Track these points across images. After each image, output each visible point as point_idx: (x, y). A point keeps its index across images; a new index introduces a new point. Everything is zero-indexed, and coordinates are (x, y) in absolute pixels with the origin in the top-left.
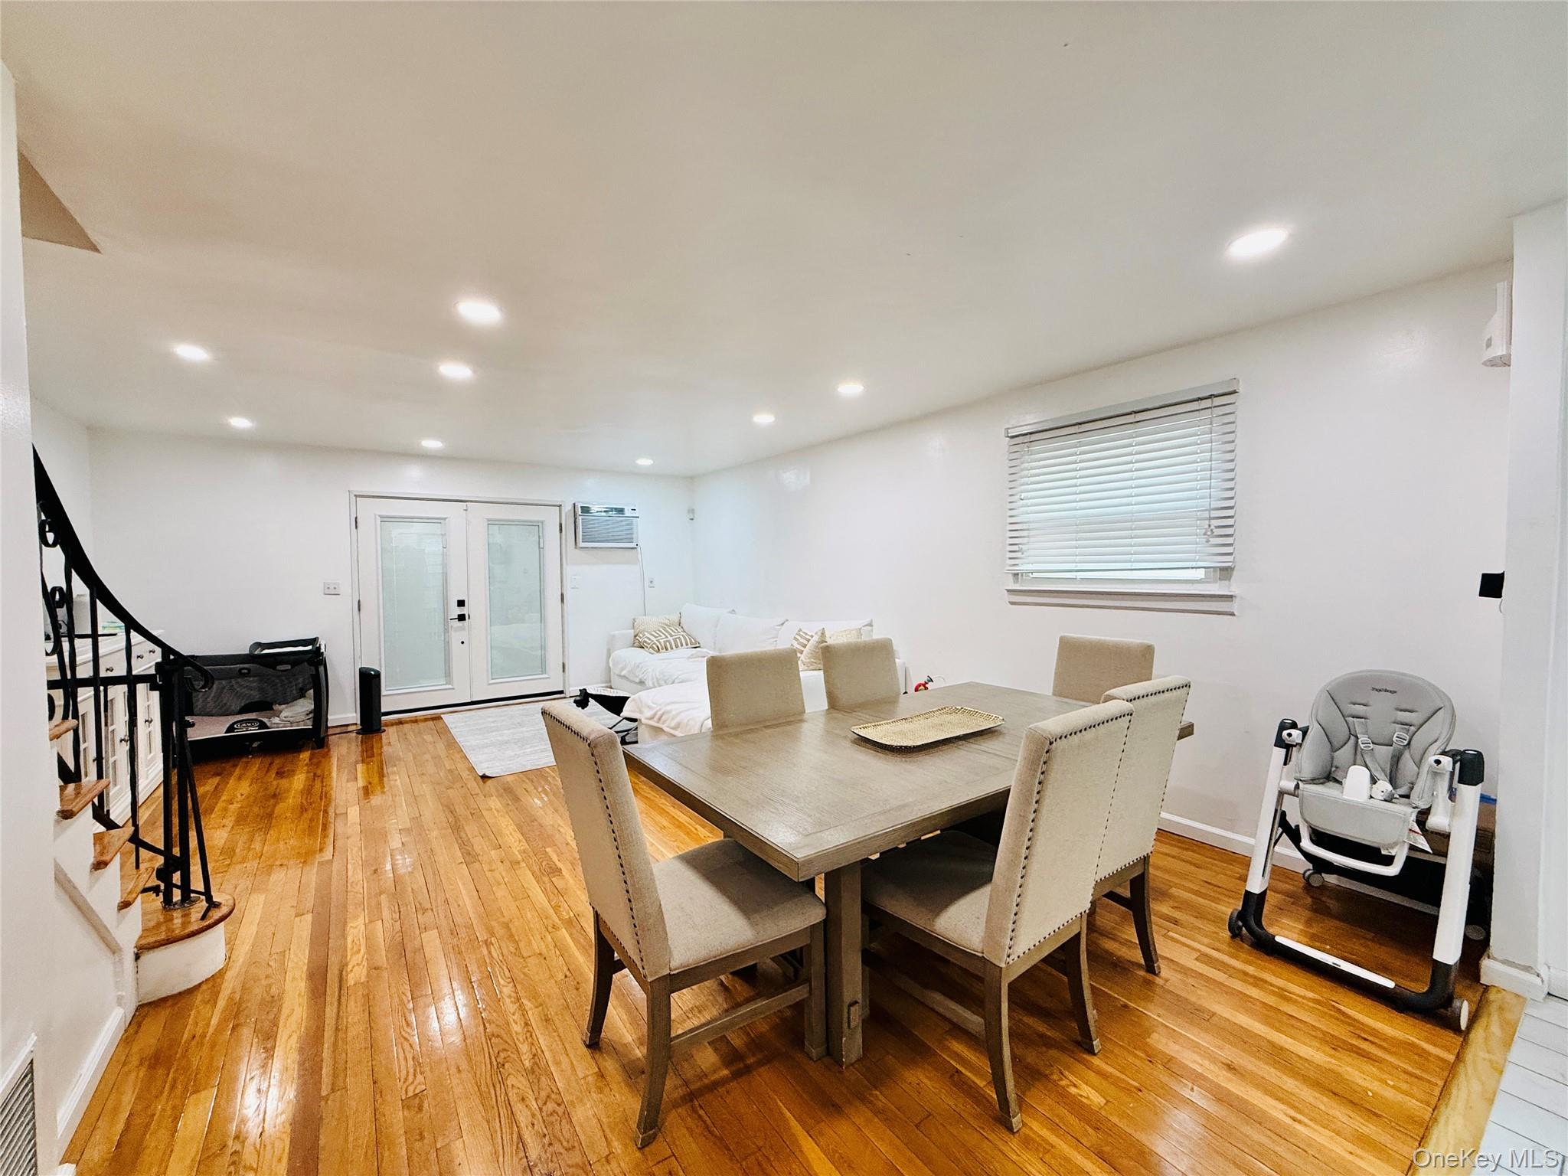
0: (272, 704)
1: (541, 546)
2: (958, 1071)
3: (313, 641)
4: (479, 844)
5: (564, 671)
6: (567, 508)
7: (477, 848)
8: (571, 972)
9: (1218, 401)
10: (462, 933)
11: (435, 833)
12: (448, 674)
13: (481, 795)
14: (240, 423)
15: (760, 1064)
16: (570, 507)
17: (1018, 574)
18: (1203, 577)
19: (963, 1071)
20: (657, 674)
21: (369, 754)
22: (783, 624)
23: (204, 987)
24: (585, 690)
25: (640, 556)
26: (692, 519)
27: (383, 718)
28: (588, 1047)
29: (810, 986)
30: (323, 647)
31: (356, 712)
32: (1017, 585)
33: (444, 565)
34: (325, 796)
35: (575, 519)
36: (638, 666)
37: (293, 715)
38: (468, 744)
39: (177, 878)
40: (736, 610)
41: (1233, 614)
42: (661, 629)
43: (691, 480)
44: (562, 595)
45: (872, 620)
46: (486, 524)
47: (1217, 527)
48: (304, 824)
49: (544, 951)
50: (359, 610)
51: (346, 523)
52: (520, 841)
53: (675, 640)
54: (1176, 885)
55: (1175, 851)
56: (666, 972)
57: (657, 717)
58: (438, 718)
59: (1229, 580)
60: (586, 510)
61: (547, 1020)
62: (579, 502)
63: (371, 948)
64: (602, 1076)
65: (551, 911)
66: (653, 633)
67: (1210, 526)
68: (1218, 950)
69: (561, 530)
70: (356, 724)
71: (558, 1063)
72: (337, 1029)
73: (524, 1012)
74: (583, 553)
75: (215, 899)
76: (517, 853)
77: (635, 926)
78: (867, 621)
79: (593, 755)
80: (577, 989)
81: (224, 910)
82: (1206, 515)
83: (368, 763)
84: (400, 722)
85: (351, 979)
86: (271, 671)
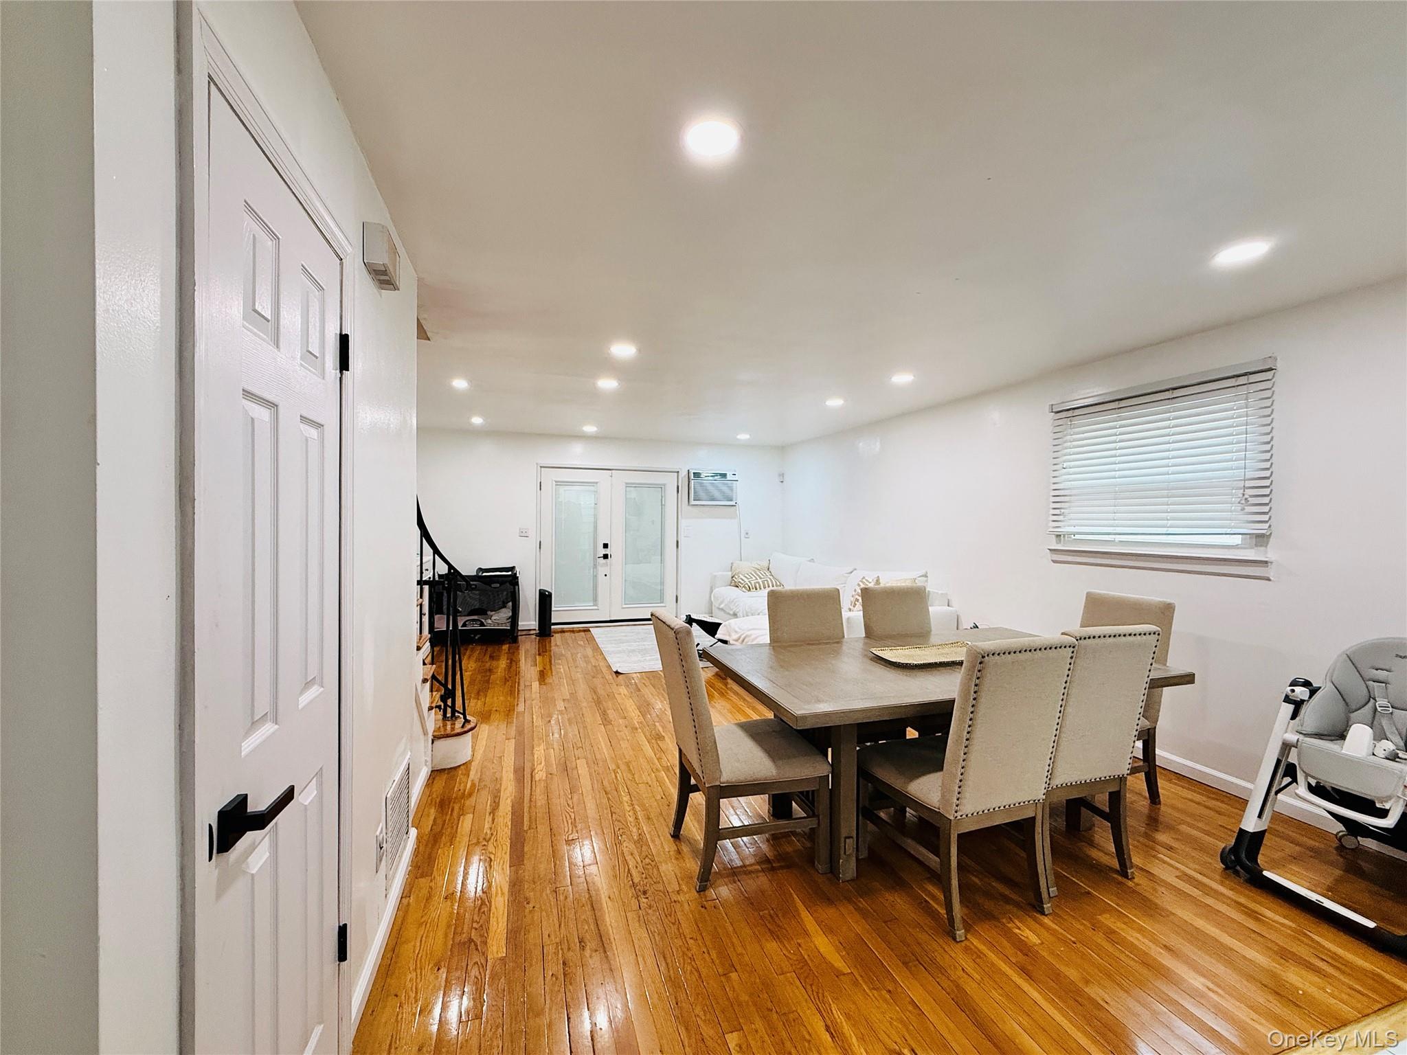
0: (487, 611)
1: (663, 503)
2: (926, 901)
3: (512, 569)
4: (612, 714)
5: (677, 602)
6: (683, 473)
7: (611, 717)
8: (665, 795)
9: (1253, 378)
10: (601, 764)
11: (585, 704)
12: (595, 600)
13: (614, 684)
14: (477, 420)
15: (781, 868)
16: (686, 473)
17: (1060, 535)
18: (1240, 543)
19: (931, 902)
20: (747, 608)
21: (543, 650)
22: (852, 572)
23: (462, 767)
24: (690, 615)
25: (738, 512)
26: (782, 482)
27: (552, 627)
28: (672, 836)
29: (819, 820)
30: (518, 573)
31: (536, 621)
32: (1059, 545)
33: (595, 516)
34: (517, 673)
35: (689, 482)
36: (733, 601)
37: (498, 619)
38: (607, 649)
39: (449, 702)
40: (815, 560)
41: (1269, 579)
42: (753, 573)
43: (782, 449)
44: (677, 542)
45: (927, 573)
46: (624, 487)
47: (1251, 496)
48: (507, 689)
49: (650, 783)
50: (540, 548)
51: (535, 486)
52: (639, 716)
53: (763, 582)
54: (1184, 822)
55: (1198, 798)
56: (718, 783)
57: (741, 639)
58: (587, 631)
59: (1266, 546)
60: (697, 475)
61: (649, 818)
62: (693, 469)
63: (548, 764)
64: (680, 853)
65: (656, 761)
66: (746, 575)
67: (1244, 495)
68: (1204, 875)
69: (678, 491)
70: (535, 630)
71: (653, 841)
72: (531, 801)
73: (635, 813)
74: (695, 510)
75: (467, 718)
76: (636, 723)
77: (699, 750)
78: (923, 572)
79: (677, 638)
80: (669, 806)
81: (472, 725)
82: (1242, 484)
83: (543, 656)
84: (563, 631)
85: (537, 777)
86: (488, 588)
